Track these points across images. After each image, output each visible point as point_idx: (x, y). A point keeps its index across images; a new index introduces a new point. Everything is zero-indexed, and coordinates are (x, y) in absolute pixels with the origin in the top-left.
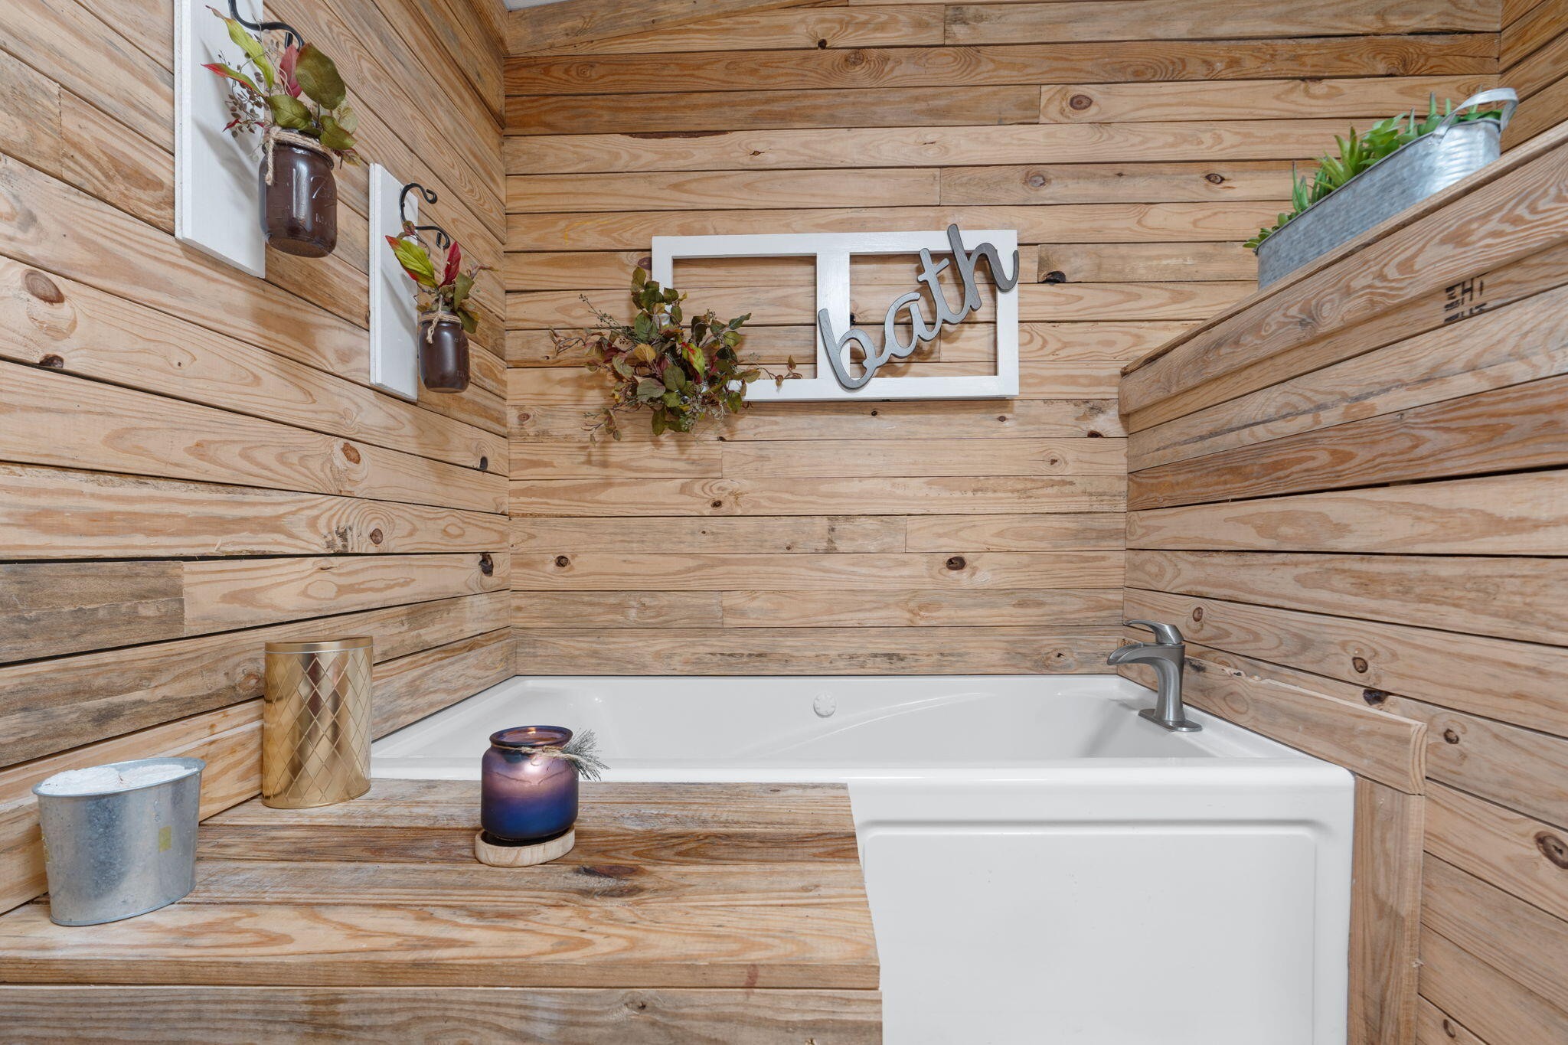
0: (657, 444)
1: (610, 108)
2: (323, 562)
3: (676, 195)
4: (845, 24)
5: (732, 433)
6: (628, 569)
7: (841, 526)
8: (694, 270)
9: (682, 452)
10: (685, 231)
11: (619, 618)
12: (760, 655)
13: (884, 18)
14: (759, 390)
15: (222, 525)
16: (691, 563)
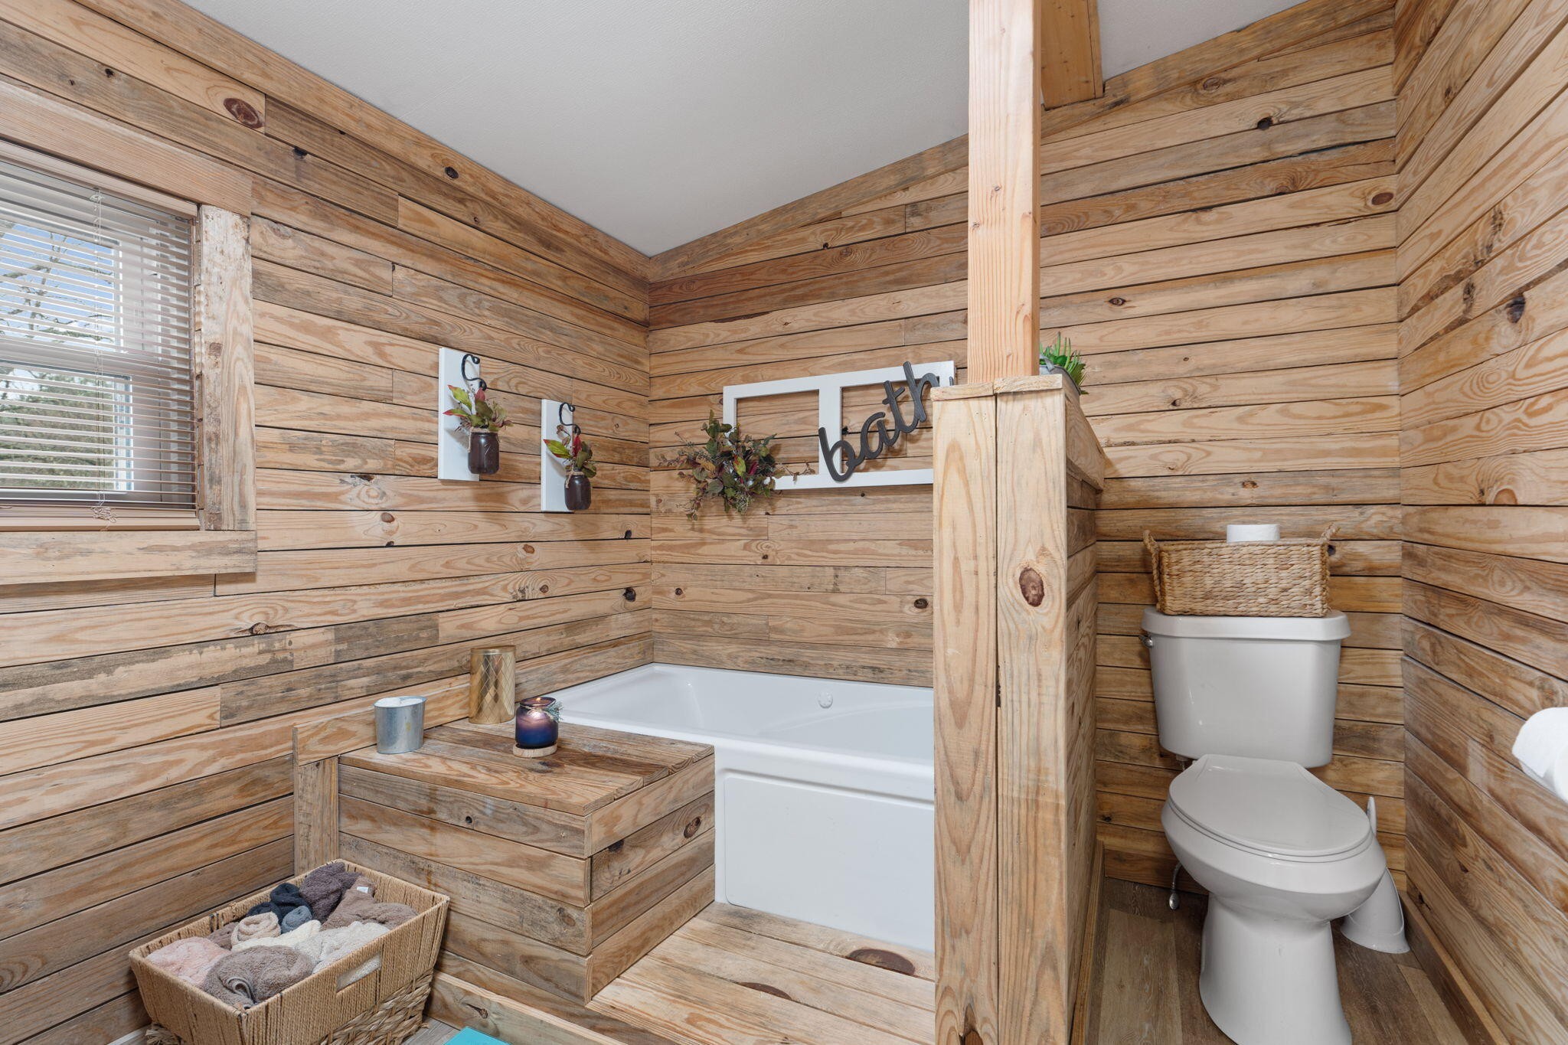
0: (730, 517)
1: (703, 307)
2: (511, 606)
3: (740, 356)
4: (839, 231)
5: (774, 509)
6: (714, 598)
7: (841, 573)
8: (751, 404)
9: (745, 522)
10: (747, 380)
11: (710, 629)
12: (790, 661)
13: (864, 222)
14: (783, 483)
15: (457, 595)
16: (751, 596)
